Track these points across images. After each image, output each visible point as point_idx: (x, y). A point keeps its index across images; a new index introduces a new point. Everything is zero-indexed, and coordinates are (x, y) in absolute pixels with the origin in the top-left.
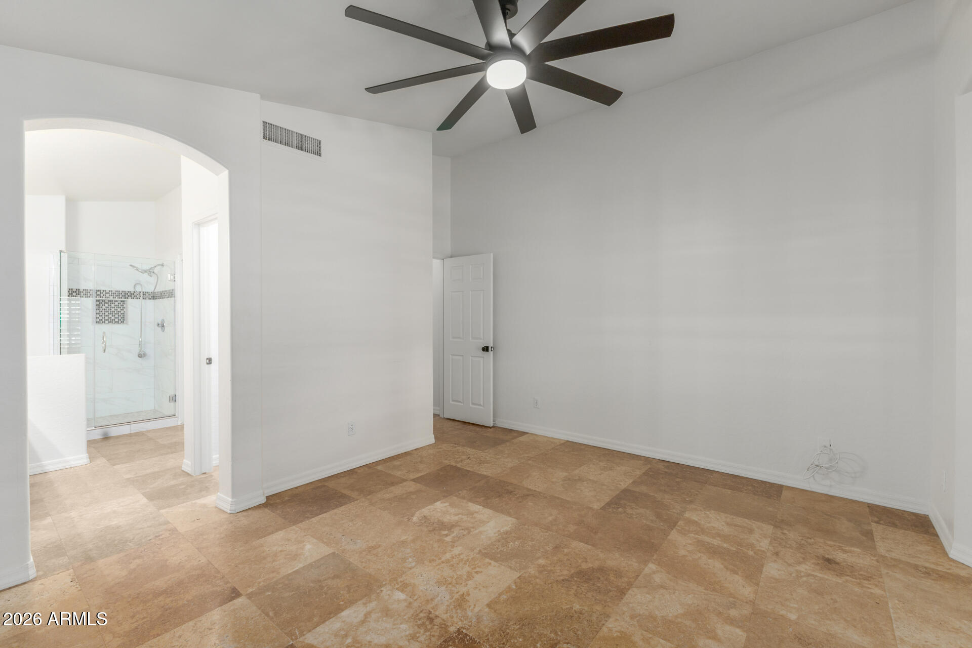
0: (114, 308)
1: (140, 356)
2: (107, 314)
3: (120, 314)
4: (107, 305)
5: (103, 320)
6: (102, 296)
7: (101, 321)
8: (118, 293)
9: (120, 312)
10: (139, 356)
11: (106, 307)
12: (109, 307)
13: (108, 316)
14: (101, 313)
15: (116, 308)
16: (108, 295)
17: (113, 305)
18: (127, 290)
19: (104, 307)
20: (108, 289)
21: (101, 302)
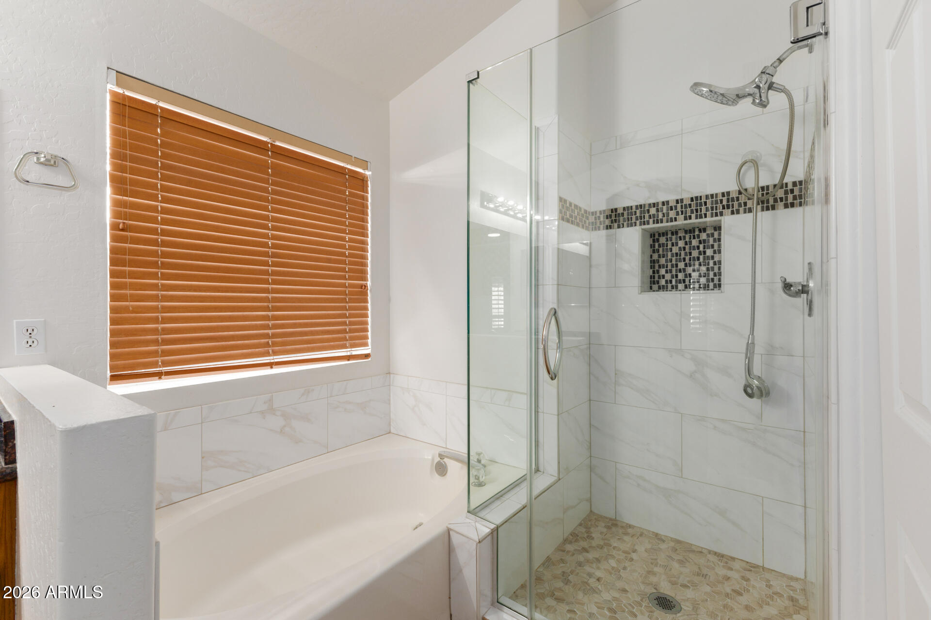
0: (698, 248)
1: (749, 390)
2: (681, 265)
3: (711, 264)
4: (681, 244)
5: (674, 281)
6: (660, 216)
7: (669, 285)
8: (696, 205)
9: (713, 257)
10: (745, 391)
11: (680, 248)
12: (687, 247)
13: (684, 270)
14: (669, 264)
15: (701, 249)
16: (672, 214)
17: (695, 243)
18: (718, 189)
19: (675, 250)
20: (672, 198)
21: (669, 236)
